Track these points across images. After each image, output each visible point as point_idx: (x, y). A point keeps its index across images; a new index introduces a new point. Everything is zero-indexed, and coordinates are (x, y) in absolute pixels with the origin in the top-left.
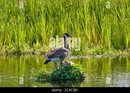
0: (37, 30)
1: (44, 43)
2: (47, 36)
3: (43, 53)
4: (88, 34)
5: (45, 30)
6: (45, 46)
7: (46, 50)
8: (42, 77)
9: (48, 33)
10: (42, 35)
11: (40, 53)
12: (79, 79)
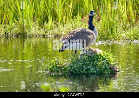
0: (49, 3)
1: (59, 22)
2: (65, 12)
3: (57, 36)
4: (123, 10)
5: (62, 3)
6: (60, 26)
7: (63, 32)
8: (56, 69)
9: (66, 9)
10: (57, 10)
11: (54, 36)
12: (108, 73)
